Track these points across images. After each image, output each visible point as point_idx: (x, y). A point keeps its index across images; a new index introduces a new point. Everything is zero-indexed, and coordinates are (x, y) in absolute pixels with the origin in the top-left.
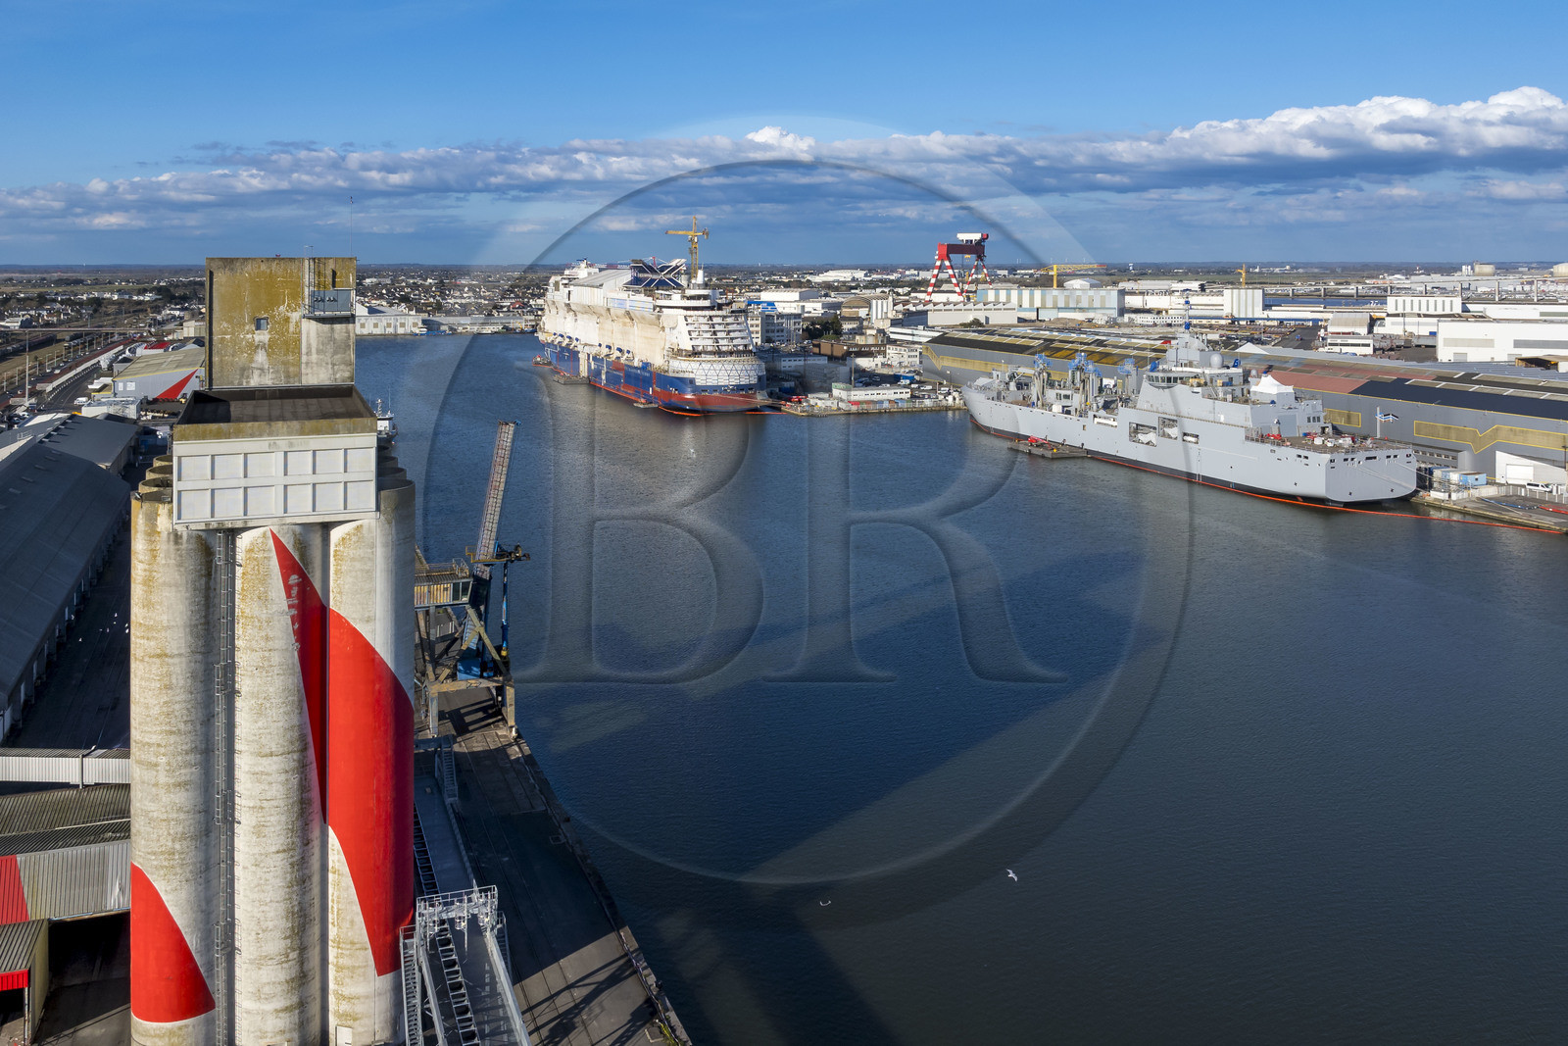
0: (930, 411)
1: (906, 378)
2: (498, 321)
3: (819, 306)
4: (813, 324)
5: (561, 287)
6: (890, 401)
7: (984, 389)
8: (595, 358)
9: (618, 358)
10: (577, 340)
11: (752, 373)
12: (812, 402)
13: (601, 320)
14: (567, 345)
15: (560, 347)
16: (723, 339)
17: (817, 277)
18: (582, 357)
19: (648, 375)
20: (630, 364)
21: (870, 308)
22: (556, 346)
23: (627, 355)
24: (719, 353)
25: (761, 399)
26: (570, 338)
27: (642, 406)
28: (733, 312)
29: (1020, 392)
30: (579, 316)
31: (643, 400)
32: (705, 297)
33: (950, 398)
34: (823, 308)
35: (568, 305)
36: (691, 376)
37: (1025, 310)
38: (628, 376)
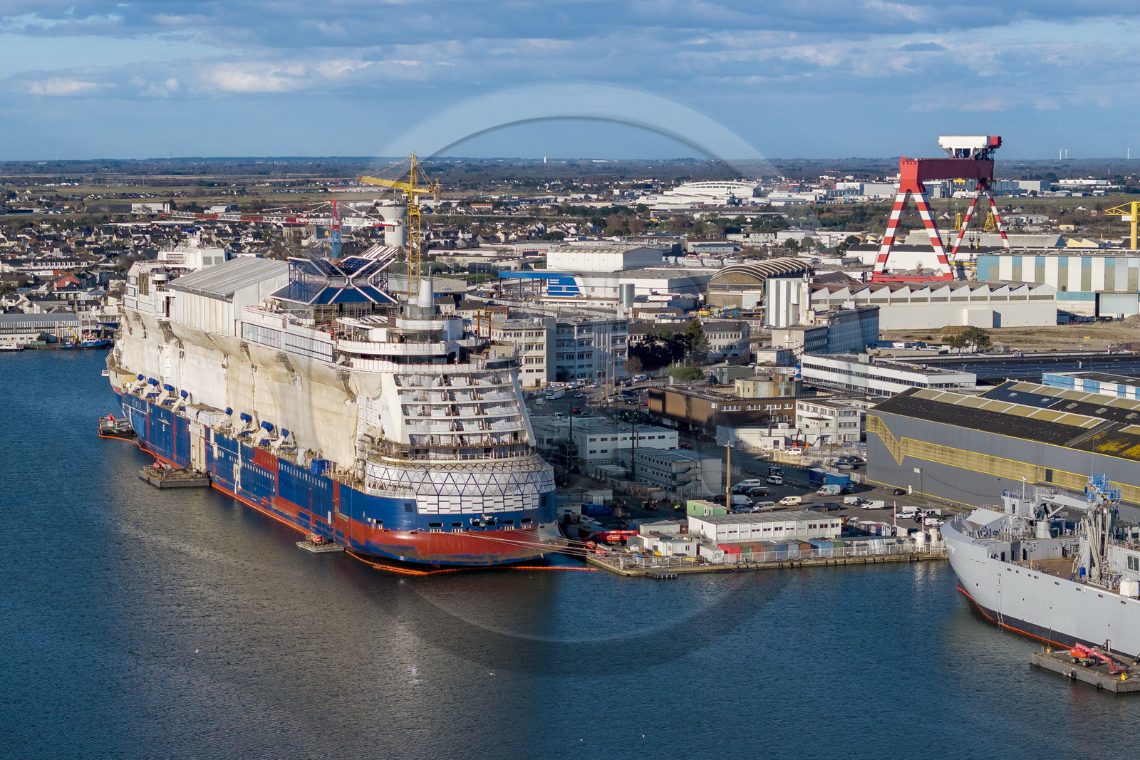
0: (881, 563)
1: (834, 480)
2: (30, 324)
3: (662, 285)
4: (650, 339)
5: (152, 287)
6: (800, 543)
7: (984, 534)
8: (219, 438)
9: (265, 442)
10: (185, 394)
11: (529, 489)
12: (647, 543)
13: (231, 360)
14: (166, 402)
15: (152, 405)
16: (470, 421)
17: (660, 198)
18: (195, 431)
19: (323, 485)
20: (287, 458)
21: (765, 289)
22: (143, 402)
23: (282, 438)
24: (463, 449)
25: (546, 539)
26: (171, 389)
27: (312, 549)
28: (490, 366)
29: (1057, 540)
30: (188, 347)
31: (315, 537)
32: (435, 337)
33: (919, 537)
34: (671, 289)
35: (165, 326)
36: (409, 496)
37: (1073, 296)
38: (284, 478)
